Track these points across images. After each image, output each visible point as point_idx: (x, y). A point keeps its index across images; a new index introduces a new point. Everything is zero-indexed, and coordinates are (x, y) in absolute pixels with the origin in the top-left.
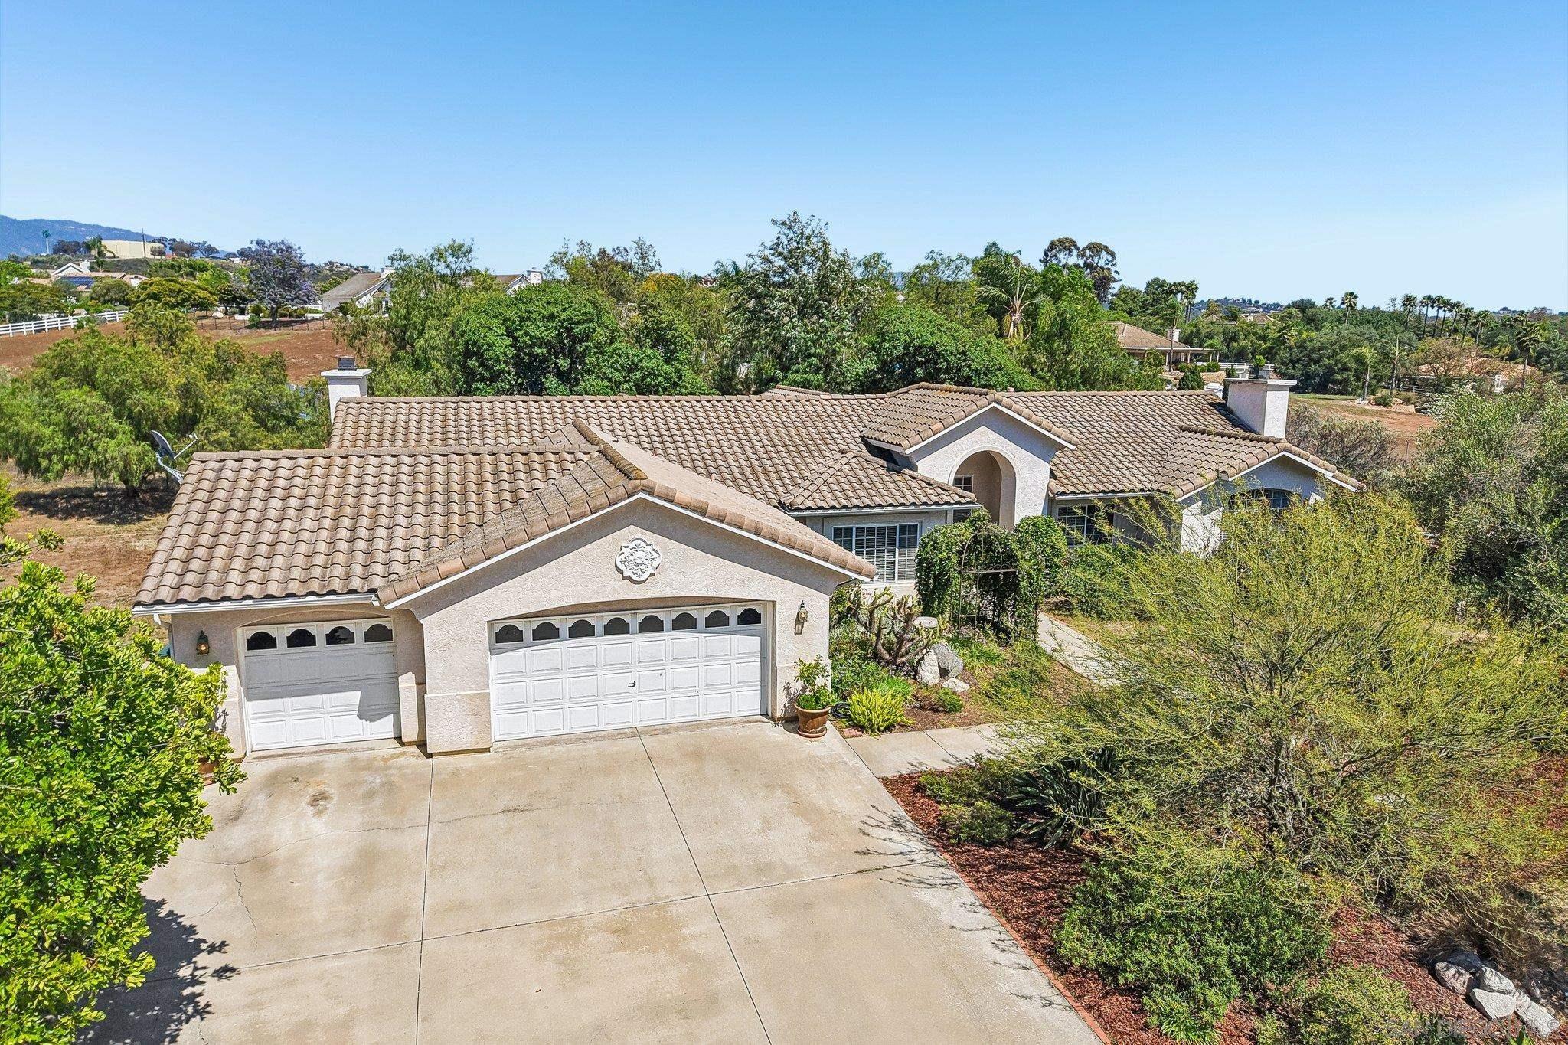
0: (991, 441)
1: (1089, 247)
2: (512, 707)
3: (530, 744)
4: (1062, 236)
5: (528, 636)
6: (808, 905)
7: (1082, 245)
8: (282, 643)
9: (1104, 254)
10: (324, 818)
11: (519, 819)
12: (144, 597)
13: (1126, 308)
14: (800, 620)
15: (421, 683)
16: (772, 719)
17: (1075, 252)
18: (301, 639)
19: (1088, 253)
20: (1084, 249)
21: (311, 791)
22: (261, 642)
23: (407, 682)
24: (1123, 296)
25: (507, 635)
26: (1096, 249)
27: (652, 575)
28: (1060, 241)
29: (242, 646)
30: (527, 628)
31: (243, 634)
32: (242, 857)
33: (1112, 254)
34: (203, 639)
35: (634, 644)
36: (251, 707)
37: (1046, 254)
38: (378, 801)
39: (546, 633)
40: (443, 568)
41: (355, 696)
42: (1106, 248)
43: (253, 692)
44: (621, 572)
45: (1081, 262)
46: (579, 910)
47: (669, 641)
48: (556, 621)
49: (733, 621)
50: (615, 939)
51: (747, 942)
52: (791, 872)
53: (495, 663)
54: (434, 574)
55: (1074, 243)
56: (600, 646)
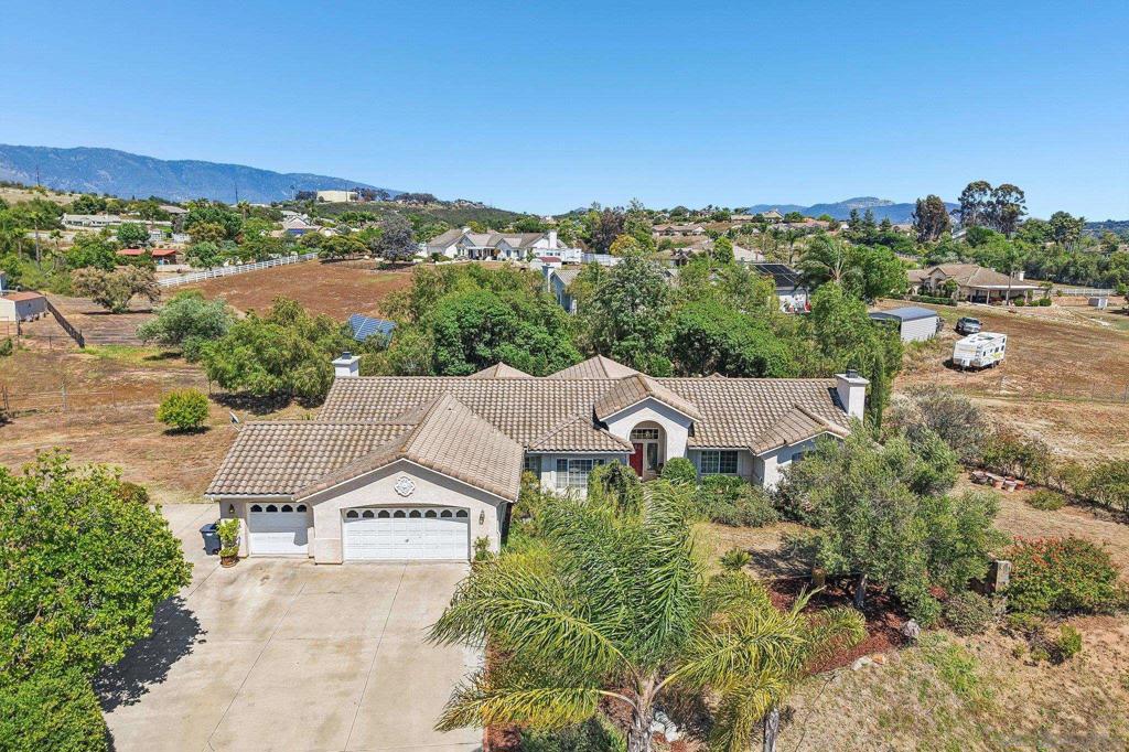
0: (652, 416)
1: (1001, 188)
2: (353, 546)
3: (359, 563)
4: (978, 180)
5: (360, 515)
7: (994, 187)
8: (264, 510)
9: (1014, 194)
10: (264, 587)
11: (333, 597)
12: (208, 491)
13: (1030, 236)
14: (481, 518)
16: (470, 563)
17: (989, 192)
18: (272, 509)
19: (1000, 193)
20: (997, 190)
21: (264, 575)
22: (256, 509)
23: (311, 531)
24: (1029, 226)
25: (352, 514)
26: (1008, 189)
27: (412, 494)
28: (976, 184)
29: (248, 511)
30: (360, 512)
31: (249, 506)
32: (227, 599)
33: (1021, 193)
34: (232, 507)
35: (407, 523)
36: (252, 536)
37: (964, 194)
38: (286, 582)
39: (368, 515)
40: (320, 486)
41: (294, 534)
42: (1016, 189)
43: (251, 530)
44: (397, 492)
45: (994, 200)
46: (330, 636)
47: (423, 522)
48: (373, 510)
49: (454, 516)
50: (336, 649)
53: (347, 526)
54: (315, 489)
55: (988, 185)
56: (392, 522)
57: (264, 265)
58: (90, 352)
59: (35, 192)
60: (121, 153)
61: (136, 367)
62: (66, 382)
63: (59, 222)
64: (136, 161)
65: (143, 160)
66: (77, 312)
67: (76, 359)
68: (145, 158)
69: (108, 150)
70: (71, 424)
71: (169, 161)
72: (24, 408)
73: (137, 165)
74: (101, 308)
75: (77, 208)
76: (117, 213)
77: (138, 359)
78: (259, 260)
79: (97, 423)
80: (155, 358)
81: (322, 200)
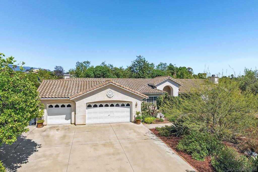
0: (169, 84)
2: (90, 118)
3: (92, 124)
6: (136, 143)
8: (54, 107)
10: (58, 132)
11: (89, 132)
14: (136, 105)
15: (75, 114)
16: (132, 122)
18: (57, 106)
20: (187, 69)
21: (57, 129)
22: (51, 106)
23: (73, 113)
25: (89, 106)
26: (189, 68)
27: (112, 97)
29: (48, 107)
30: (92, 105)
31: (48, 105)
32: (45, 135)
35: (109, 108)
36: (49, 117)
38: (67, 130)
39: (95, 106)
41: (65, 116)
42: (191, 68)
43: (49, 114)
44: (107, 96)
46: (98, 142)
47: (115, 108)
48: (97, 104)
49: (125, 105)
50: (104, 146)
51: (125, 147)
52: (133, 139)
53: (87, 110)
54: (78, 94)
56: (104, 109)
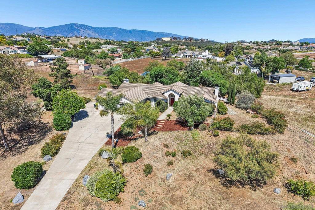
0: (172, 92)
57: (138, 59)
58: (95, 77)
59: (97, 39)
60: (118, 28)
61: (102, 80)
62: (88, 82)
63: (100, 47)
64: (121, 30)
65: (123, 30)
66: (96, 69)
67: (91, 78)
68: (124, 29)
69: (115, 27)
70: (86, 89)
71: (129, 30)
72: (79, 86)
73: (122, 31)
74: (101, 68)
75: (105, 44)
76: (113, 45)
77: (102, 79)
78: (138, 57)
79: (90, 89)
80: (106, 79)
81: (163, 40)
